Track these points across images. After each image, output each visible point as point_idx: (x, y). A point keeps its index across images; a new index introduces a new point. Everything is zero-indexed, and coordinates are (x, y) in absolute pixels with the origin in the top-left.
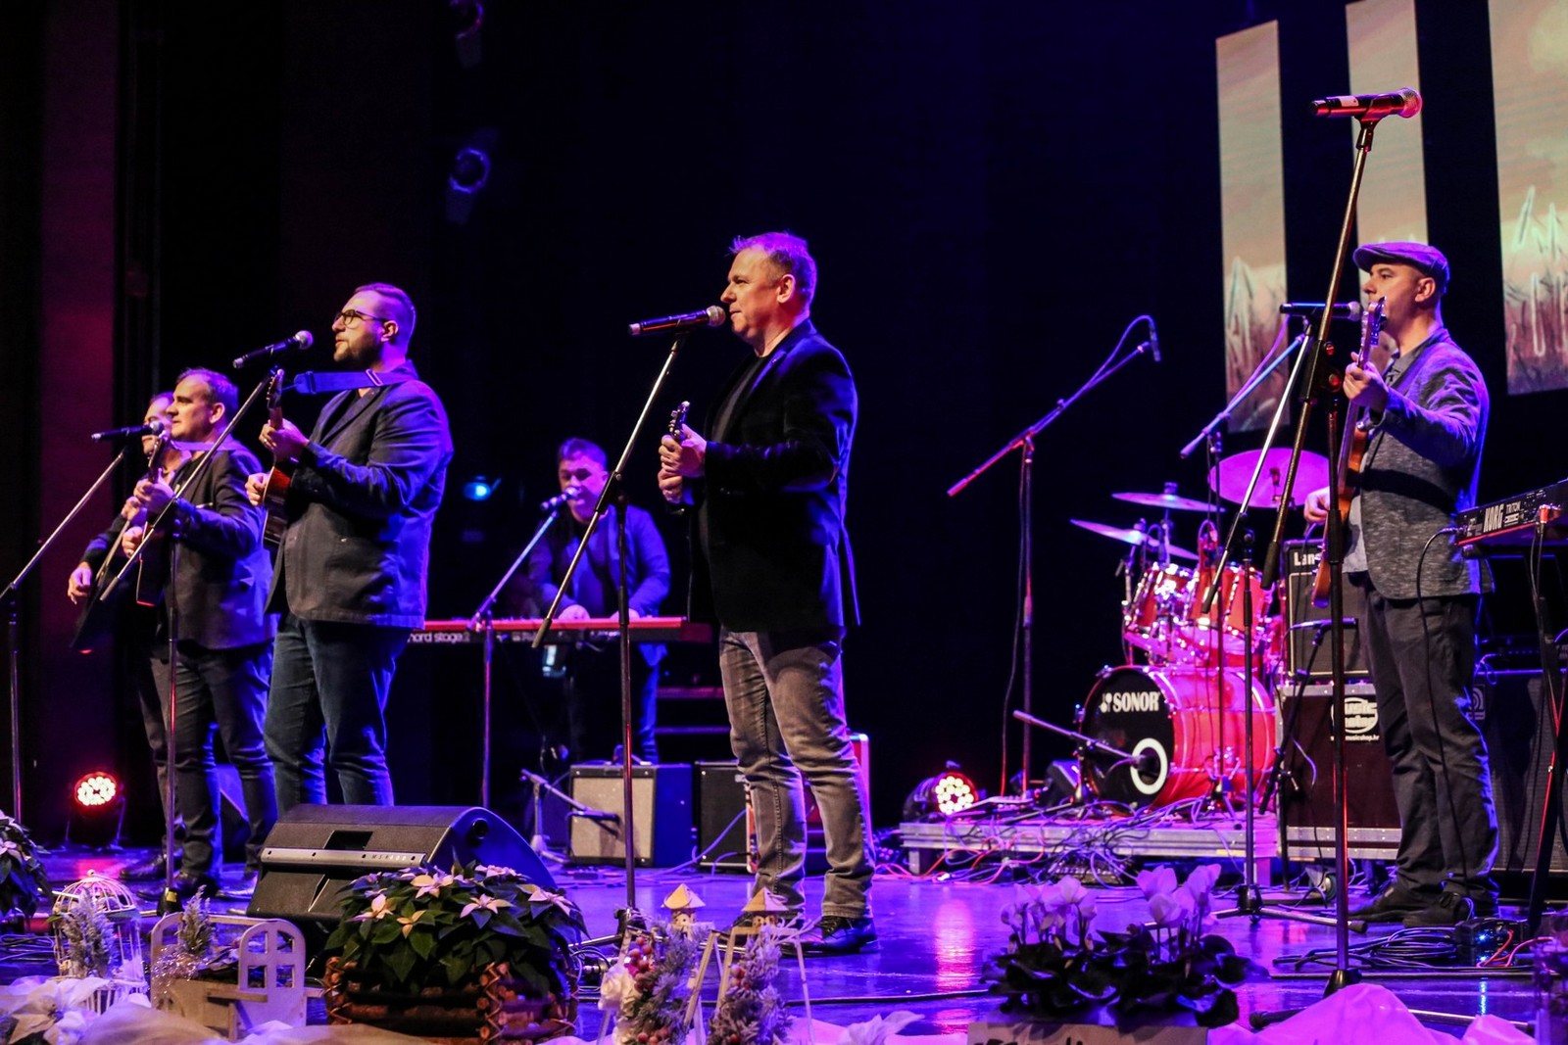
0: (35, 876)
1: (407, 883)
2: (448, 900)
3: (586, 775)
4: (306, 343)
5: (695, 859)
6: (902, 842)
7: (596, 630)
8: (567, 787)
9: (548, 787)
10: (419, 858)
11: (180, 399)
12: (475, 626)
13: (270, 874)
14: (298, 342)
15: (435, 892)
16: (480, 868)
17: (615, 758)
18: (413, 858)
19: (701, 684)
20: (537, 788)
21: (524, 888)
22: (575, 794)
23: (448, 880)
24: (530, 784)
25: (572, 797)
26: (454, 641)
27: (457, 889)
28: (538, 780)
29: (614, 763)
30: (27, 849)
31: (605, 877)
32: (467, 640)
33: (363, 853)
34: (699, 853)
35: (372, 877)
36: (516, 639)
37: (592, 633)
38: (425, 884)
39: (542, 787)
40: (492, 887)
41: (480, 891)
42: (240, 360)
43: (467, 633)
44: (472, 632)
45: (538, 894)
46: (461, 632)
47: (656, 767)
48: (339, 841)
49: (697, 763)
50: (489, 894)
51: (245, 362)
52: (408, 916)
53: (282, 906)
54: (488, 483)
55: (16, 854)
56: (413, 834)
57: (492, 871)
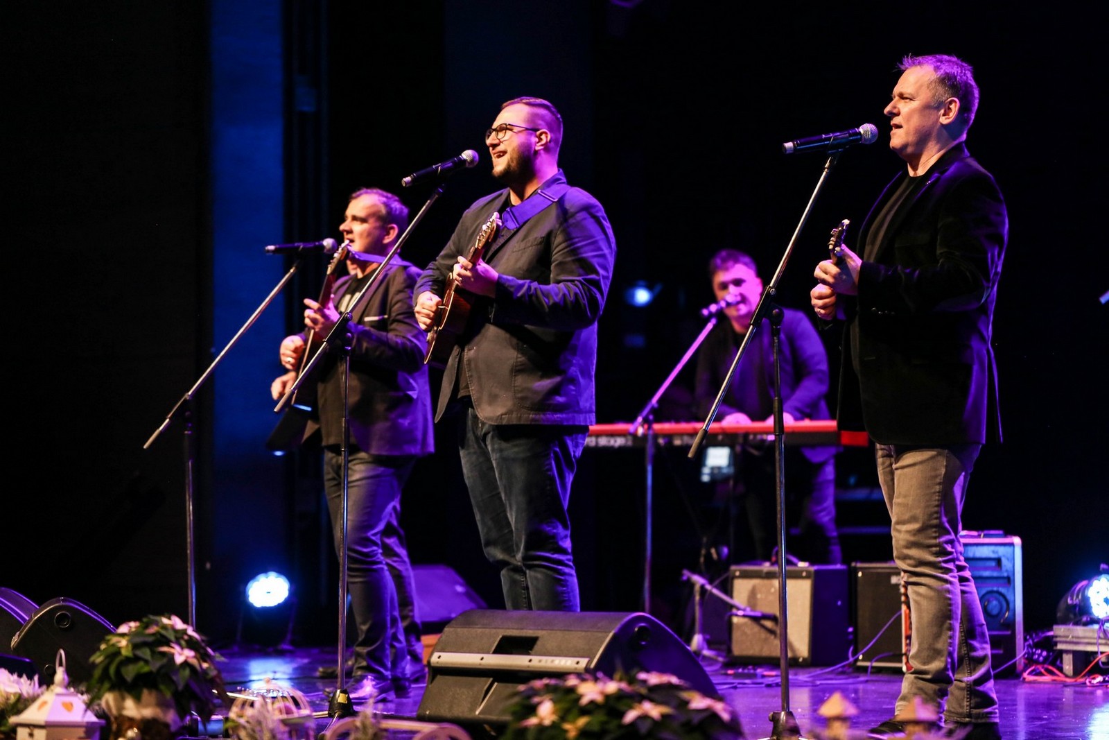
0: (213, 682)
1: (572, 690)
2: (613, 706)
3: (745, 575)
4: (472, 161)
5: (851, 659)
6: (1056, 643)
7: (755, 434)
8: (727, 588)
9: (708, 587)
10: (583, 662)
11: (355, 218)
12: (636, 430)
13: (439, 678)
14: (465, 161)
15: (599, 699)
16: (642, 676)
17: (774, 559)
18: (578, 663)
19: (858, 485)
20: (697, 588)
21: (685, 695)
22: (735, 594)
23: (612, 687)
24: (691, 585)
25: (731, 596)
26: (616, 445)
27: (620, 696)
28: (698, 580)
31: (763, 676)
32: (630, 443)
33: (528, 657)
34: (855, 653)
35: (538, 684)
36: (677, 442)
37: (751, 437)
38: (590, 692)
39: (702, 587)
40: (655, 694)
41: (641, 698)
42: (408, 179)
43: (630, 438)
44: (634, 435)
45: (699, 702)
46: (624, 436)
47: (812, 569)
48: (507, 645)
49: (853, 564)
50: (651, 700)
51: (413, 180)
52: (573, 722)
53: (451, 708)
54: (649, 287)
55: (194, 662)
56: (577, 638)
57: (654, 679)
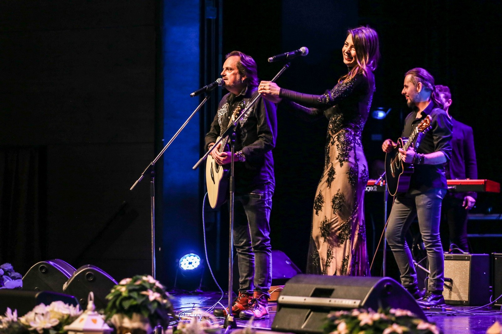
0: (169, 310)
1: (355, 318)
2: (377, 326)
4: (305, 53)
5: (491, 302)
10: (358, 302)
12: (379, 183)
13: (283, 309)
14: (301, 52)
15: (370, 322)
16: (393, 311)
17: (450, 250)
18: (355, 303)
19: (492, 212)
23: (377, 316)
26: (369, 190)
27: (381, 321)
29: (449, 253)
30: (164, 297)
32: (376, 190)
33: (329, 299)
34: (493, 299)
35: (338, 314)
38: (365, 318)
41: (392, 323)
43: (375, 187)
44: (378, 185)
45: (422, 325)
46: (373, 186)
47: (470, 255)
48: (318, 293)
49: (492, 253)
53: (289, 324)
54: (385, 111)
55: (159, 299)
56: (354, 290)
57: (399, 313)
